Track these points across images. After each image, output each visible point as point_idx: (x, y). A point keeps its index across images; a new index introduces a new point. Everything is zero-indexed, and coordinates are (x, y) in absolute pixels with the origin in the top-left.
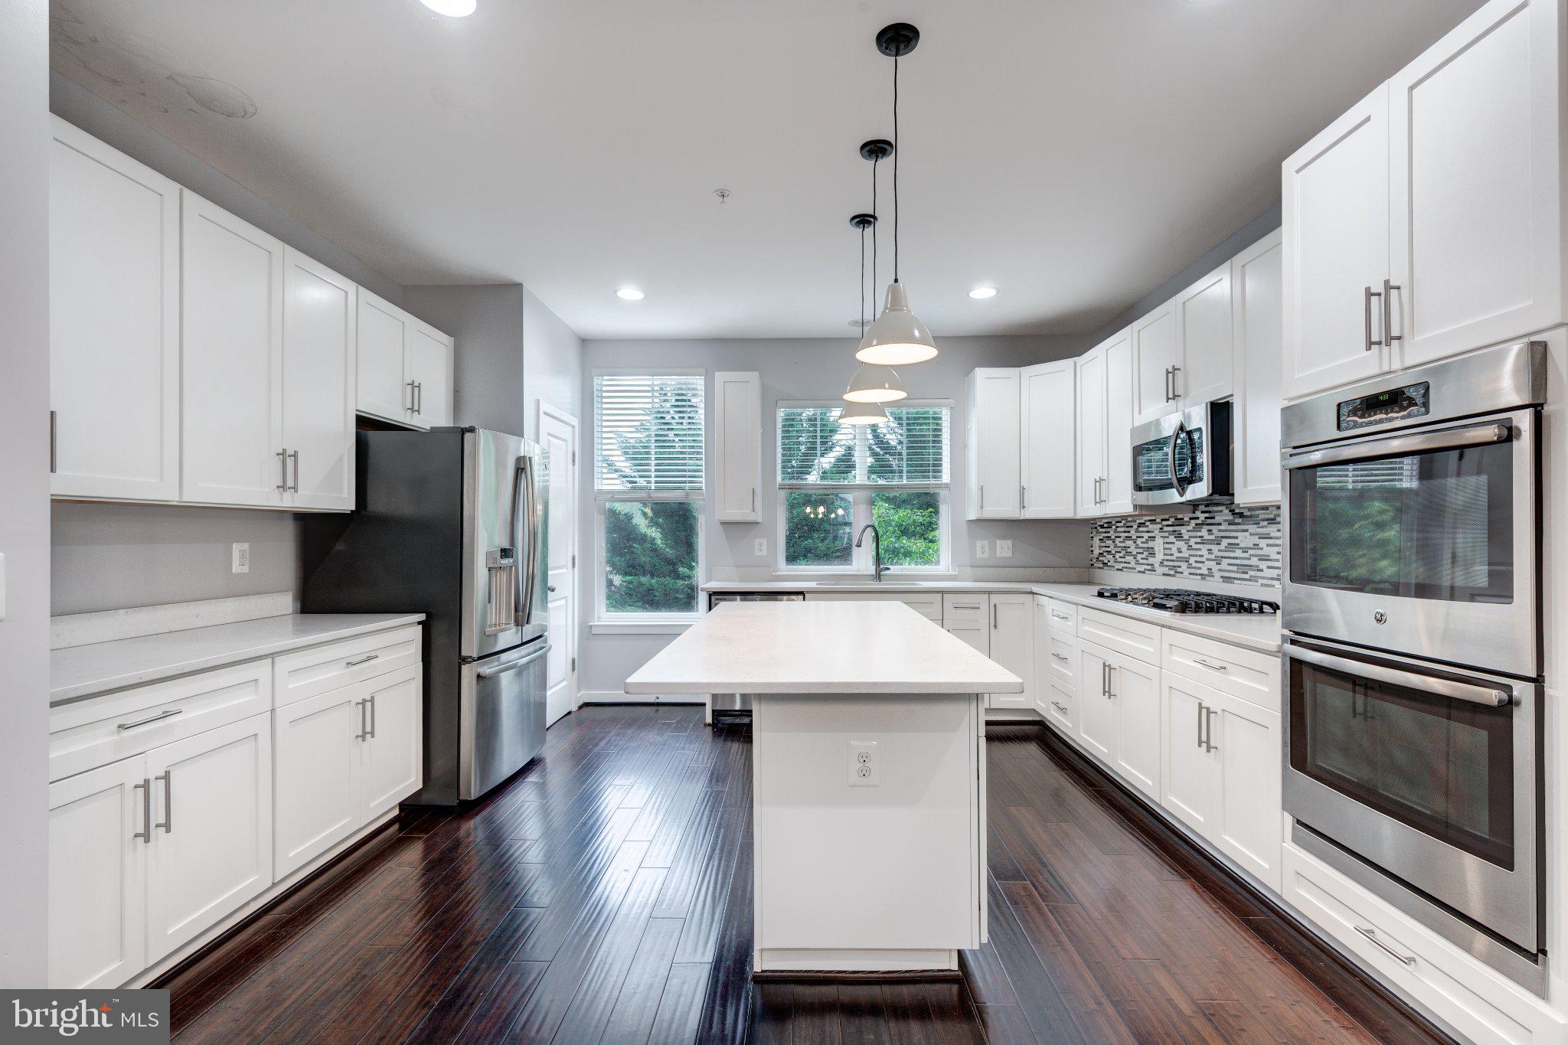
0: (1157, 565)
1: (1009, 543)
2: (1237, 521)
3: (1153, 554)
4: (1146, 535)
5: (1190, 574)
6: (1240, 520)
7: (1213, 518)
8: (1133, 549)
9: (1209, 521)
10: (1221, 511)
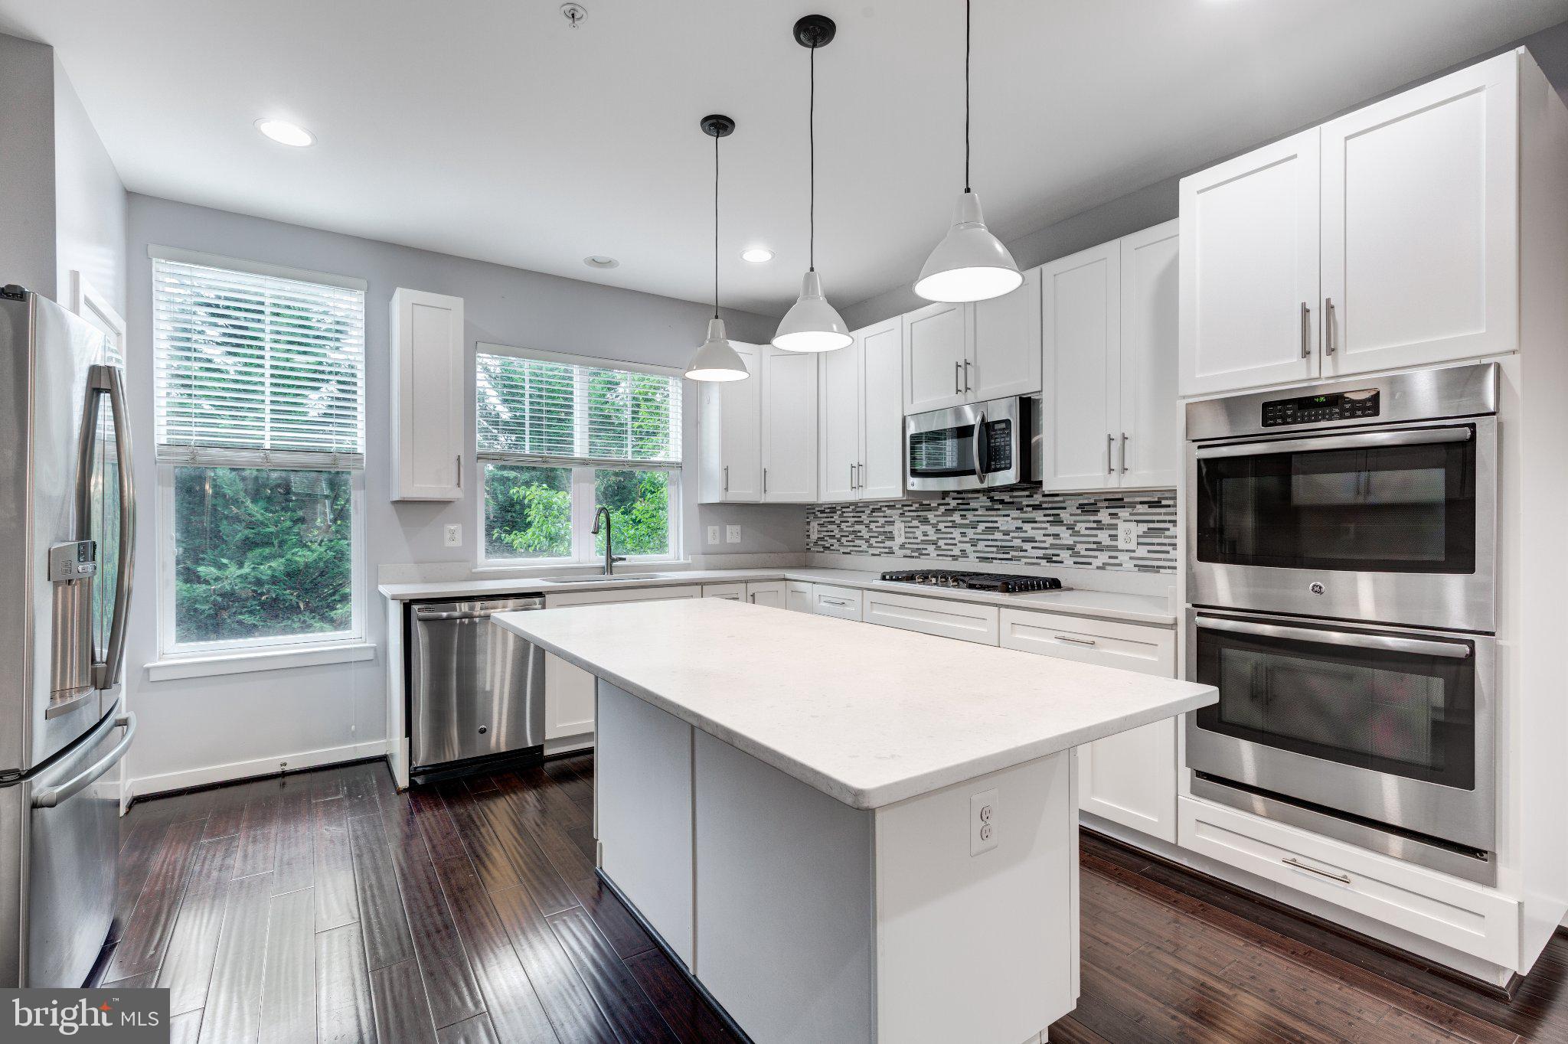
0: (896, 549)
1: (737, 528)
2: (996, 507)
3: (892, 538)
4: (882, 520)
5: (938, 555)
6: (1001, 506)
7: (969, 504)
8: (865, 534)
9: (962, 507)
10: (978, 498)
